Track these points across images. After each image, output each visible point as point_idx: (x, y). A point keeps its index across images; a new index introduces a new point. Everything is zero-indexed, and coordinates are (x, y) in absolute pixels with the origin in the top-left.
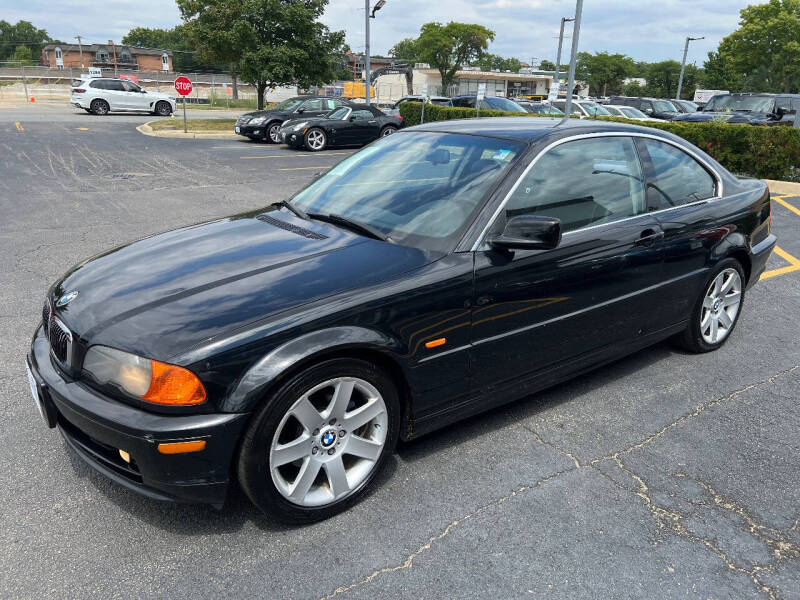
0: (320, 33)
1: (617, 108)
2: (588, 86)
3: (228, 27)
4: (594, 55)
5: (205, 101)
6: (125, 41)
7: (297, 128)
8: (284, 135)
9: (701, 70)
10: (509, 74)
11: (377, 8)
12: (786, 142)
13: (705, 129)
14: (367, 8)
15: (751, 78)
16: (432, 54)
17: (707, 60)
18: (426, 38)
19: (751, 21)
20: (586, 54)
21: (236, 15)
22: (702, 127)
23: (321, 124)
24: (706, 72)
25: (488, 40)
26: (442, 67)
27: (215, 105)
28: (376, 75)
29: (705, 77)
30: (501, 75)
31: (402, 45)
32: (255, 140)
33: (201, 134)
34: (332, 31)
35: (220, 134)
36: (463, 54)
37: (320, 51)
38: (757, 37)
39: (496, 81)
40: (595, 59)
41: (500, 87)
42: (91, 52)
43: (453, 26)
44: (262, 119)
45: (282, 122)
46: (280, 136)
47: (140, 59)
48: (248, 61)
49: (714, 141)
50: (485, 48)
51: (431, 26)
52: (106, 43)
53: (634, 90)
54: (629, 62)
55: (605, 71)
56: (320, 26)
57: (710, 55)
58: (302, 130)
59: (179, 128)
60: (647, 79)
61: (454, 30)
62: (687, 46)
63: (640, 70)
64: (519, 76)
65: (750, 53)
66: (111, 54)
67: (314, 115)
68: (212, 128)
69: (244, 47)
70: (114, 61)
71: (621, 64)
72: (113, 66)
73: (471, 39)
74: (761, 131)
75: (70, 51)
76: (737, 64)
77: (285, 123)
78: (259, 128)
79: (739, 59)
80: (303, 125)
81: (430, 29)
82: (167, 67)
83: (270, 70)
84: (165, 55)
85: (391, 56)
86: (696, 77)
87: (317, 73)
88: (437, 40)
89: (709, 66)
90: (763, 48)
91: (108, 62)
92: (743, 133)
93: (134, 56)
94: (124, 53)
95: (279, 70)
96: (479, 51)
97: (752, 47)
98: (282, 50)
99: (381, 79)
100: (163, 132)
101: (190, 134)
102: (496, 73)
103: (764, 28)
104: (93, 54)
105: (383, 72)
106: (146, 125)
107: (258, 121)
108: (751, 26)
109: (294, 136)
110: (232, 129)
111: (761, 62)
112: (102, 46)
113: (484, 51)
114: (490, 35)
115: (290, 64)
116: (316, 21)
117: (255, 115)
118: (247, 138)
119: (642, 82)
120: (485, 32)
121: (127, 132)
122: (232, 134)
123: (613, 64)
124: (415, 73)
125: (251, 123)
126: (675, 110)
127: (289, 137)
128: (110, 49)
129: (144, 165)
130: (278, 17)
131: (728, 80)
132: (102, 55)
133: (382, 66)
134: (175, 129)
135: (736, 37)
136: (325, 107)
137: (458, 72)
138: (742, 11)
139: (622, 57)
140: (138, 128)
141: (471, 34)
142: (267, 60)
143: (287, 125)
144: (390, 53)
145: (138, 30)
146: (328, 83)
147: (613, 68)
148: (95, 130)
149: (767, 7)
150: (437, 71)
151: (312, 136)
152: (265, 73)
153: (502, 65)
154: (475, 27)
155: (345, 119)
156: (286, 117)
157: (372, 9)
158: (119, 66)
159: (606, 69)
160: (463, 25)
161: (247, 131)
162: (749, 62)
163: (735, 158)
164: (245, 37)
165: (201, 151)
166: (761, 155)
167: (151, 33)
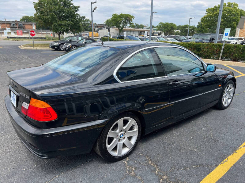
0: (78, 17)
1: (168, 38)
2: (163, 32)
3: (48, 15)
4: (165, 23)
5: (44, 38)
6: (21, 20)
7: (68, 46)
8: (64, 48)
9: (196, 28)
10: (140, 29)
11: (95, 9)
12: (211, 48)
13: (189, 44)
14: (92, 9)
15: (211, 30)
16: (116, 23)
17: (198, 24)
18: (114, 18)
19: (209, 13)
20: (162, 23)
21: (50, 11)
22: (188, 44)
23: (76, 45)
24: (198, 28)
25: (132, 19)
26: (118, 27)
27: (47, 39)
28: (99, 30)
29: (197, 29)
30: (138, 29)
31: (108, 21)
32: (56, 50)
33: (38, 48)
34: (81, 16)
35: (45, 48)
36: (125, 23)
37: (78, 22)
38: (211, 18)
39: (136, 31)
40: (165, 24)
41: (137, 33)
42: (9, 23)
43: (121, 15)
44: (58, 43)
45: (64, 44)
46: (63, 48)
47: (25, 25)
48: (55, 25)
49: (192, 48)
50: (132, 21)
51: (115, 15)
52: (14, 21)
53: (177, 34)
54: (175, 25)
55: (168, 28)
56: (77, 14)
57: (199, 23)
58: (69, 46)
59: (33, 46)
60: (180, 30)
61: (122, 16)
62: (190, 20)
63: (179, 28)
64: (143, 29)
65: (209, 22)
66: (16, 24)
67: (74, 42)
68: (43, 46)
69: (53, 21)
70: (17, 26)
71: (172, 26)
72: (17, 28)
73: (128, 18)
74: (204, 45)
75: (2, 23)
76: (206, 25)
77: (65, 44)
78: (57, 46)
79: (206, 24)
80: (70, 45)
81: (115, 16)
82: (34, 28)
83: (62, 28)
84: (33, 24)
85: (104, 24)
86: (194, 29)
87: (77, 29)
88: (117, 19)
89: (198, 26)
90: (212, 20)
91: (15, 26)
92: (199, 45)
93: (23, 24)
94: (20, 23)
95: (65, 28)
96: (130, 22)
97: (209, 20)
98: (66, 22)
99: (100, 31)
100: (27, 48)
101: (35, 48)
102: (136, 29)
103: (213, 15)
104: (10, 24)
105: (101, 29)
106: (22, 46)
107: (57, 44)
108: (209, 14)
109: (67, 48)
110: (48, 46)
111: (212, 25)
112: (13, 22)
113: (131, 22)
114: (133, 17)
115: (68, 27)
116: (76, 13)
117: (55, 42)
118: (54, 49)
119: (179, 31)
120: (131, 16)
121: (15, 48)
122: (48, 48)
123: (170, 26)
124: (111, 29)
125: (54, 44)
126: (185, 39)
127: (65, 48)
128: (16, 22)
129: (16, 58)
130: (64, 12)
131: (204, 30)
132: (13, 25)
133: (101, 27)
134: (31, 47)
135: (205, 17)
136: (78, 39)
137: (123, 29)
138: (206, 10)
139: (173, 24)
140: (19, 47)
141: (127, 17)
142: (61, 25)
143: (66, 45)
144: (104, 23)
145: (25, 16)
146: (81, 32)
147: (170, 27)
148: (5, 47)
149: (213, 9)
150: (117, 28)
151: (73, 48)
152: (60, 29)
153: (138, 26)
154: (128, 15)
155: (83, 43)
156: (65, 42)
157: (93, 9)
158: (19, 28)
159: (168, 27)
160: (124, 14)
161: (53, 47)
162: (209, 25)
163: (198, 53)
164: (53, 18)
165: (37, 53)
166: (205, 52)
167: (29, 17)
